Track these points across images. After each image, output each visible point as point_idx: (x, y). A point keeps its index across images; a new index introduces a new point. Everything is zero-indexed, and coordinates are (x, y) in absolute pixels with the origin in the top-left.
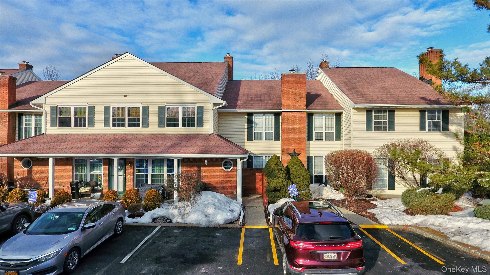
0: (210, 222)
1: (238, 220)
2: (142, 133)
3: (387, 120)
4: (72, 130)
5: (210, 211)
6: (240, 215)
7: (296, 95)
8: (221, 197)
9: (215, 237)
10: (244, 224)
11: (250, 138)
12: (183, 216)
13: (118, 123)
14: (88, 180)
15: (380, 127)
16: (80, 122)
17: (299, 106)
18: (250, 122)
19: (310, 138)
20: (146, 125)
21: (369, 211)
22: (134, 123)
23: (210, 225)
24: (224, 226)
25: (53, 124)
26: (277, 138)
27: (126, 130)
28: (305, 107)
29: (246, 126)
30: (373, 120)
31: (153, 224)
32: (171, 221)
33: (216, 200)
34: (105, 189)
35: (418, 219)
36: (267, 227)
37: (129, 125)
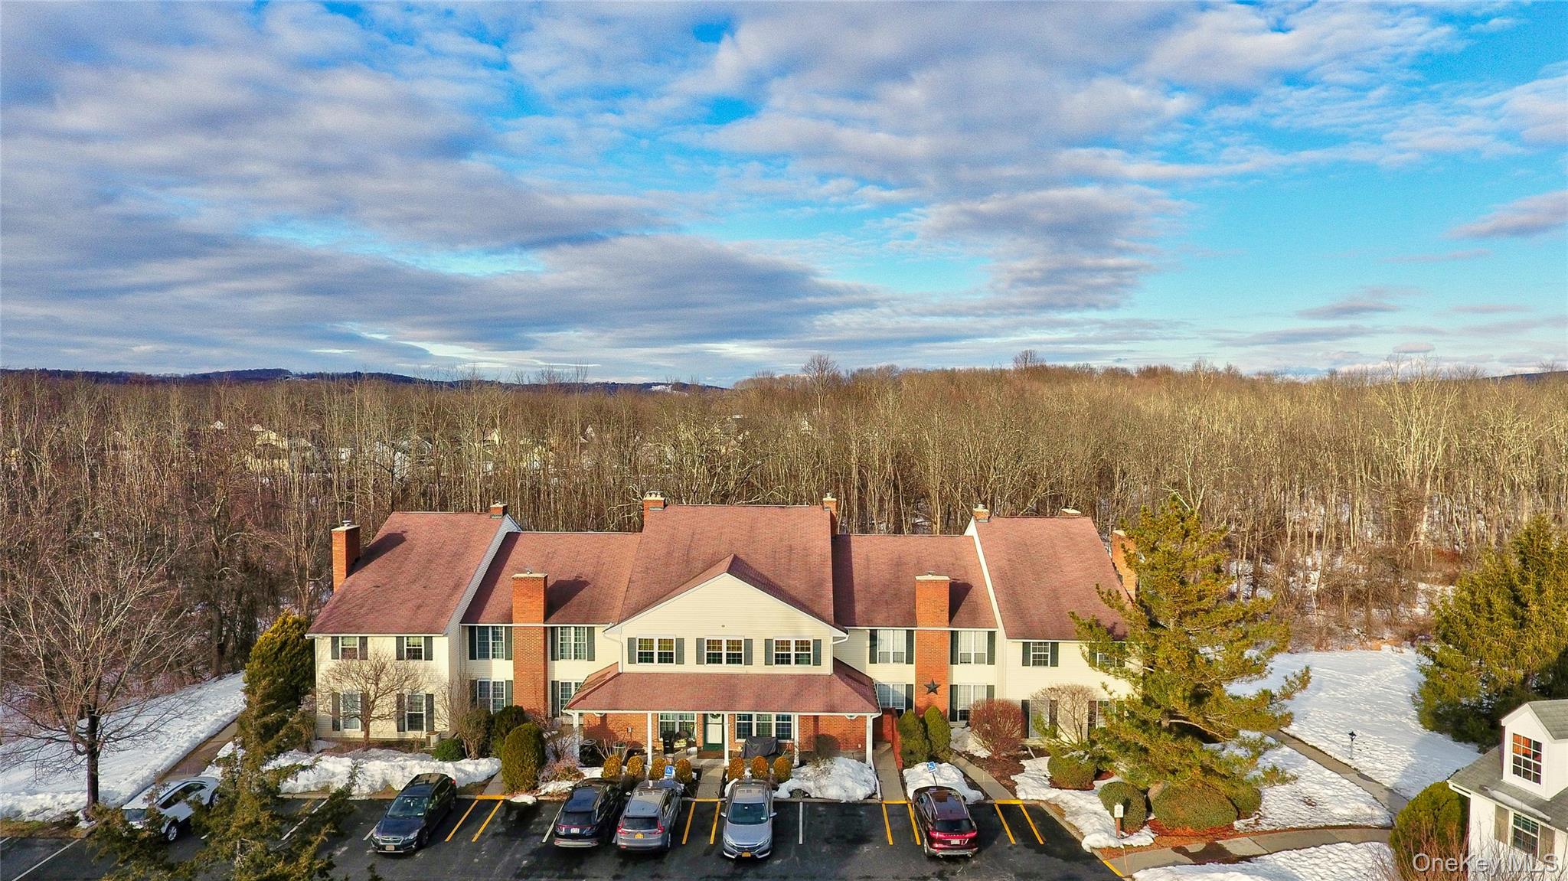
0: (849, 797)
1: (875, 794)
2: (745, 672)
3: (1049, 653)
4: (655, 667)
5: (849, 784)
6: (876, 786)
7: (936, 607)
8: (854, 763)
9: (861, 816)
10: (882, 799)
11: (873, 660)
12: (819, 788)
13: (714, 659)
14: (677, 730)
15: (1040, 661)
16: (666, 658)
17: (939, 623)
18: (873, 637)
19: (953, 661)
20: (749, 662)
21: (1012, 778)
22: (734, 659)
23: (851, 801)
24: (865, 801)
25: (631, 661)
26: (909, 661)
27: (724, 668)
28: (947, 624)
29: (868, 643)
30: (1032, 653)
31: (793, 800)
32: (809, 797)
33: (851, 770)
34: (700, 743)
35: (1053, 794)
36: (905, 802)
37: (728, 662)
